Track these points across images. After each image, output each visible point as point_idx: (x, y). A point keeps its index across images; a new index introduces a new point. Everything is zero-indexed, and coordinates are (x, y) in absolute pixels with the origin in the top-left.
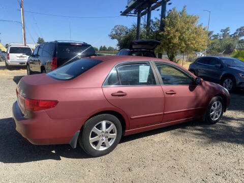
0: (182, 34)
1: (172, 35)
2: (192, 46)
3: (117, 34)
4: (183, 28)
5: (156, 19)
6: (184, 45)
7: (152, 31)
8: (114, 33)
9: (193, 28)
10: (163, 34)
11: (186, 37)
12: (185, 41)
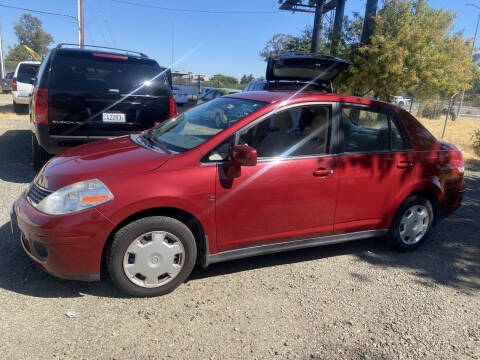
0: (413, 52)
1: (389, 54)
2: (435, 80)
3: (277, 52)
4: (415, 38)
5: (356, 15)
6: (415, 78)
7: (343, 43)
8: (272, 49)
9: (440, 39)
10: (367, 51)
11: (422, 58)
12: (419, 70)
